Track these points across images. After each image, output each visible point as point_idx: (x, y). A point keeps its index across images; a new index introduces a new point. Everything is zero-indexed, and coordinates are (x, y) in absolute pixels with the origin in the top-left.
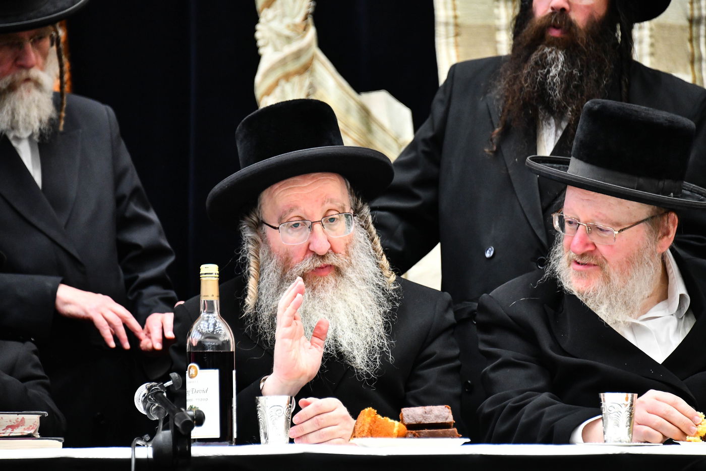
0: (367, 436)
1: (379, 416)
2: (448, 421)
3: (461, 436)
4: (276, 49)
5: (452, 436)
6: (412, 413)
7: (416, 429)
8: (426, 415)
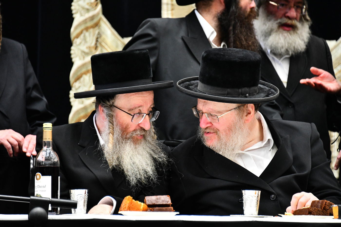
0: (127, 210)
1: (134, 200)
2: (168, 203)
3: (175, 211)
4: (81, 15)
5: (170, 211)
6: (151, 199)
7: (152, 207)
8: (158, 200)
